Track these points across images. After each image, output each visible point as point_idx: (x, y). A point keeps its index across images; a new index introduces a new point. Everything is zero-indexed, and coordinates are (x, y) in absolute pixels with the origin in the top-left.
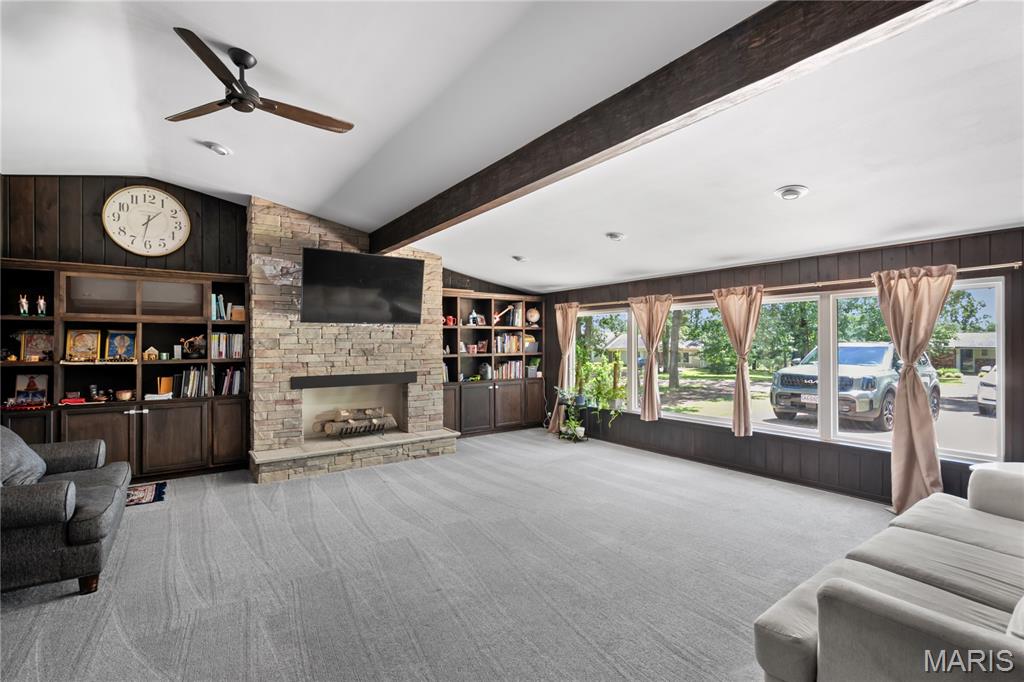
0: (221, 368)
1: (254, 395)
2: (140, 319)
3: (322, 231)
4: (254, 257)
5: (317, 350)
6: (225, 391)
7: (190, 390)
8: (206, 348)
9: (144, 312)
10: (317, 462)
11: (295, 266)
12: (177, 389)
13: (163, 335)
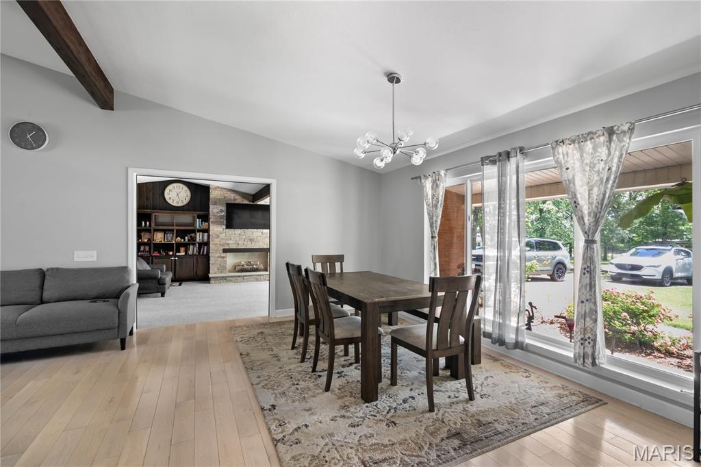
0: (201, 245)
1: (211, 255)
2: (175, 228)
3: (235, 196)
4: (211, 206)
5: (233, 239)
6: (201, 253)
7: (190, 252)
8: (195, 237)
9: (177, 226)
10: (230, 279)
11: (224, 208)
12: (186, 252)
13: (182, 234)
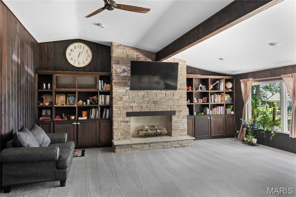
0: (103, 108)
1: (114, 118)
2: (77, 90)
3: (137, 53)
4: (113, 65)
5: (136, 101)
6: (104, 117)
7: (92, 116)
8: (98, 100)
9: (78, 88)
10: (136, 146)
11: (128, 68)
12: (88, 116)
13: (84, 96)
